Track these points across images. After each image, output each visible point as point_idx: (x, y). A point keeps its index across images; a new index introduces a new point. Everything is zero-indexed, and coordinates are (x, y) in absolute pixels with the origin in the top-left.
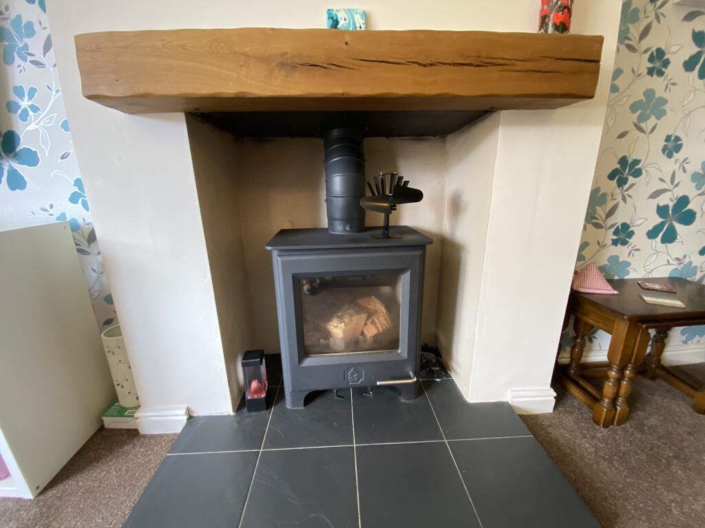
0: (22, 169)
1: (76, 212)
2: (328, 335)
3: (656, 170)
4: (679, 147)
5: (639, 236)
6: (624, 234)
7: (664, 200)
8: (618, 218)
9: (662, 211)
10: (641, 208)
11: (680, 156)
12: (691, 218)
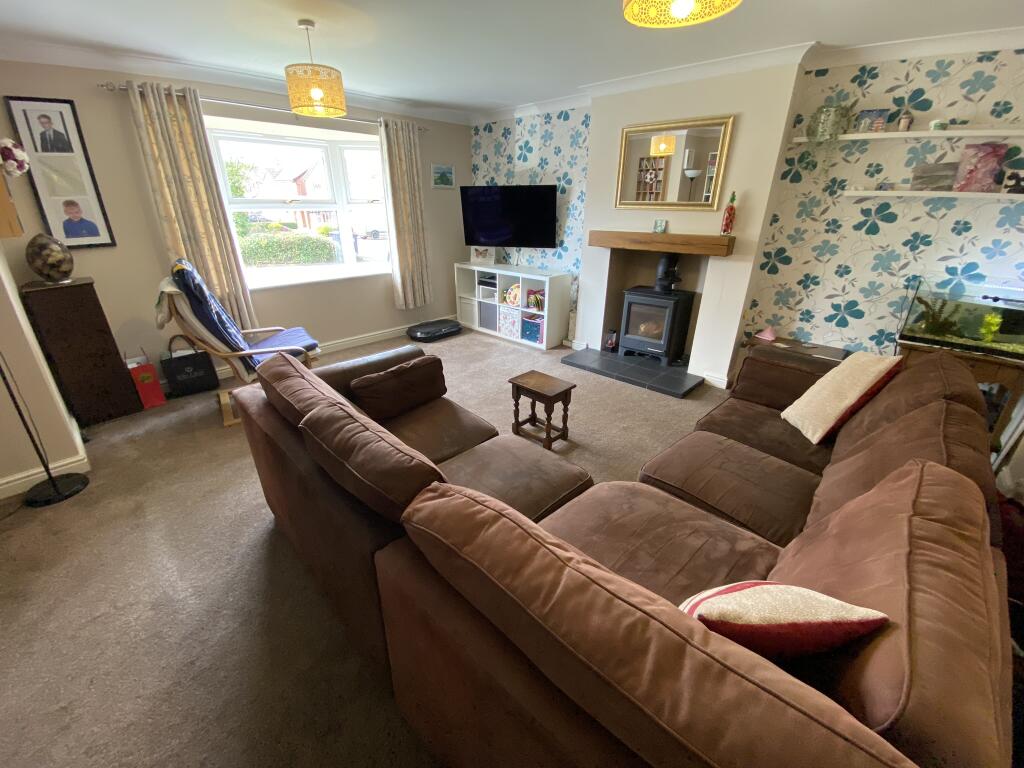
0: (563, 253)
1: (574, 269)
2: (637, 329)
3: (830, 283)
4: (848, 272)
5: (819, 319)
6: (807, 316)
7: (836, 301)
8: (804, 306)
9: (836, 307)
10: (819, 302)
11: (849, 277)
12: (859, 315)
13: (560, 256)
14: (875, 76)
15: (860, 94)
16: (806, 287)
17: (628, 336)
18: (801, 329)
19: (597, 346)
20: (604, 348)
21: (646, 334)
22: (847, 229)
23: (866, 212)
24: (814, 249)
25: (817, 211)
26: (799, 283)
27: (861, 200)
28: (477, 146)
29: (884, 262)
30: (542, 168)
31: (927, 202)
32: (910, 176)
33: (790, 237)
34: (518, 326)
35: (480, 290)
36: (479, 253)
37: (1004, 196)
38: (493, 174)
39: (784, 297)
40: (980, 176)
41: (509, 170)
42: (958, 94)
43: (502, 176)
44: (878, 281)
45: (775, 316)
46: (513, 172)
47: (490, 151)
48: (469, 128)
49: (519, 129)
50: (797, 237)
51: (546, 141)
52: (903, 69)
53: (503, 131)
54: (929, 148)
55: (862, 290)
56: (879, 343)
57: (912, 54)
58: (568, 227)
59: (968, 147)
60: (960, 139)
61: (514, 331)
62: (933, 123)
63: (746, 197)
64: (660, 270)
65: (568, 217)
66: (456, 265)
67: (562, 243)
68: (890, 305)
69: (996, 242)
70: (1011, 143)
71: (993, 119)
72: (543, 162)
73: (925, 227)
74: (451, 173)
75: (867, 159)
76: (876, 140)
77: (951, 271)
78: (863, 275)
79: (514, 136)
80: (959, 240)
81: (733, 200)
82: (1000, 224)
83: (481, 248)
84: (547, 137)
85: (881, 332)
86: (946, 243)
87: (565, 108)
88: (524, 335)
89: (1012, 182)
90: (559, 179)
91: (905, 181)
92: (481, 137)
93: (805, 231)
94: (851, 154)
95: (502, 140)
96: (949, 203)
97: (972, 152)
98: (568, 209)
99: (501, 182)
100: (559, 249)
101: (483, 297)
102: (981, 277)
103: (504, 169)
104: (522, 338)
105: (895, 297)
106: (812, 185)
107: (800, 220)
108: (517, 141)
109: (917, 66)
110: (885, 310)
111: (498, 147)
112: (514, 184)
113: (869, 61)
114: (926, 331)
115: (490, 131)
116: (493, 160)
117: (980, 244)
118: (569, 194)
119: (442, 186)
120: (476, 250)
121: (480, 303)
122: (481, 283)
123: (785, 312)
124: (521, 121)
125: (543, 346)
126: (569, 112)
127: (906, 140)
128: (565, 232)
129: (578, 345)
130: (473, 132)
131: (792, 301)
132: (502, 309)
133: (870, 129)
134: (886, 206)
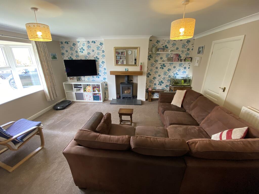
2: (125, 92)
3: (158, 78)
4: (160, 76)
5: (157, 85)
6: (155, 84)
7: (159, 81)
8: (154, 83)
9: (159, 82)
10: (157, 82)
11: (161, 77)
12: (163, 83)
13: (99, 77)
14: (159, 42)
15: (157, 45)
16: (154, 79)
17: (123, 94)
18: (154, 87)
19: (115, 98)
20: (117, 98)
21: (127, 93)
22: (159, 68)
23: (161, 65)
24: (154, 72)
25: (154, 65)
26: (153, 79)
27: (160, 63)
28: (63, 47)
29: (165, 74)
30: (89, 55)
31: (170, 63)
32: (167, 59)
33: (150, 70)
34: (92, 97)
35: (75, 89)
36: (71, 79)
37: (179, 62)
38: (71, 56)
39: (151, 81)
40: (176, 59)
41: (77, 55)
42: (171, 46)
43: (75, 56)
44: (165, 77)
45: (150, 85)
46: (78, 56)
47: (69, 49)
48: (59, 42)
49: (78, 44)
50: (151, 70)
51: (89, 48)
52: (164, 41)
53: (73, 44)
54: (168, 55)
55: (163, 79)
56: (167, 87)
57: (165, 39)
58: (100, 70)
59: (174, 54)
60: (173, 53)
61: (91, 99)
62: (169, 51)
63: (143, 63)
64: (126, 79)
65: (99, 67)
66: (64, 83)
67: (99, 74)
68: (167, 80)
69: (179, 69)
70: (179, 54)
71: (176, 50)
72: (89, 53)
73: (170, 68)
74: (56, 55)
75: (160, 56)
76: (161, 53)
77: (174, 74)
78: (163, 76)
79: (77, 46)
80: (174, 69)
81: (141, 64)
82: (179, 66)
83: (71, 77)
84: (89, 47)
85: (166, 85)
86: (173, 70)
87: (94, 40)
88: (94, 99)
89: (180, 60)
90: (95, 58)
91: (166, 60)
92: (64, 45)
93: (152, 69)
94: (157, 55)
95: (73, 46)
96: (172, 64)
97: (174, 55)
98: (99, 65)
99: (74, 58)
100: (98, 76)
101: (76, 91)
102: (178, 75)
103: (75, 54)
104: (94, 100)
105: (167, 79)
106: (152, 60)
107: (151, 67)
108: (79, 47)
109: (165, 41)
110: (166, 82)
111: (71, 49)
112: (79, 59)
113: (158, 39)
114: (175, 84)
115: (68, 43)
116: (70, 52)
117: (177, 70)
118: (99, 62)
119: (54, 59)
120: (70, 78)
121: (75, 93)
122: (75, 87)
123: (151, 84)
124: (79, 42)
125: (102, 101)
126: (95, 41)
127: (165, 53)
128: (99, 71)
129: (110, 99)
130: (60, 43)
131: (152, 82)
132: (85, 94)
133: (160, 51)
134: (164, 64)
